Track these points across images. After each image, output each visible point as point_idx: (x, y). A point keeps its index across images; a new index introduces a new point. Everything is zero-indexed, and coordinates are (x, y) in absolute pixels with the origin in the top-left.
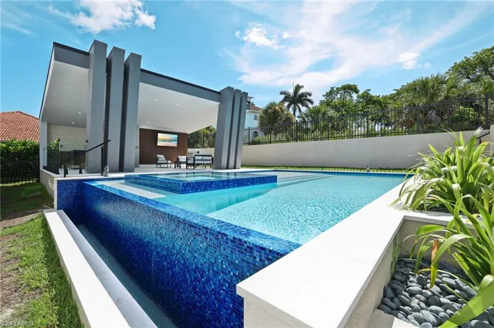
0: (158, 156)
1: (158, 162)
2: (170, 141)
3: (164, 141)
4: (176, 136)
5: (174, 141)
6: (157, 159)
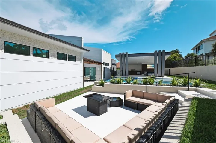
3: (149, 67)
4: (153, 65)
5: (153, 67)
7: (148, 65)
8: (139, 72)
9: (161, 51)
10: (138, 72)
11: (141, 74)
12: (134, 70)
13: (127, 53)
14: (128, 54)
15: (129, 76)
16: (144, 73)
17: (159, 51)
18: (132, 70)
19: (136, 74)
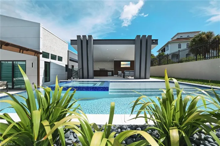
0: (119, 72)
1: (118, 74)
2: (127, 65)
3: (124, 65)
4: (130, 62)
5: (129, 64)
6: (118, 73)
7: (122, 63)
8: (111, 73)
9: (146, 36)
10: (108, 73)
11: (112, 75)
12: (104, 69)
13: (90, 37)
14: (94, 40)
15: (94, 77)
16: (117, 74)
17: (143, 36)
18: (100, 69)
19: (107, 75)
